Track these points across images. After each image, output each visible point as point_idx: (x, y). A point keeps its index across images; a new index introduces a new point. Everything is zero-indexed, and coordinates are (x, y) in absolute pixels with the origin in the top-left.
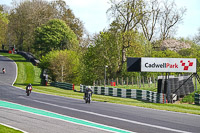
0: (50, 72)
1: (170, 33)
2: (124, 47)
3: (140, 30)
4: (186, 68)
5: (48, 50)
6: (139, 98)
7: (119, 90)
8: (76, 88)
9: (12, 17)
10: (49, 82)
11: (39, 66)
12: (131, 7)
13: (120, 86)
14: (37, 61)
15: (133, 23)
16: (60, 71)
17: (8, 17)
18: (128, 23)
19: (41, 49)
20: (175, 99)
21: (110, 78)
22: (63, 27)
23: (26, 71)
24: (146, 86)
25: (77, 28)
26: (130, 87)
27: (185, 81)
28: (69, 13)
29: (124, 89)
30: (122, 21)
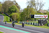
0: (12, 18)
1: (42, 9)
2: (30, 12)
3: (34, 8)
4: (45, 17)
5: (12, 13)
6: (34, 25)
7: (29, 23)
8: (18, 22)
9: (3, 5)
10: (12, 21)
11: (9, 17)
12: (32, 2)
13: (29, 22)
14: (9, 16)
15: (32, 6)
16: (15, 18)
17: (2, 5)
18: (31, 6)
19: (10, 13)
20: (43, 25)
21: (27, 20)
22: (15, 7)
23: (6, 18)
24: (36, 22)
25: (19, 7)
26: (31, 22)
27: (45, 20)
28: (17, 4)
29: (30, 22)
30: (30, 6)
